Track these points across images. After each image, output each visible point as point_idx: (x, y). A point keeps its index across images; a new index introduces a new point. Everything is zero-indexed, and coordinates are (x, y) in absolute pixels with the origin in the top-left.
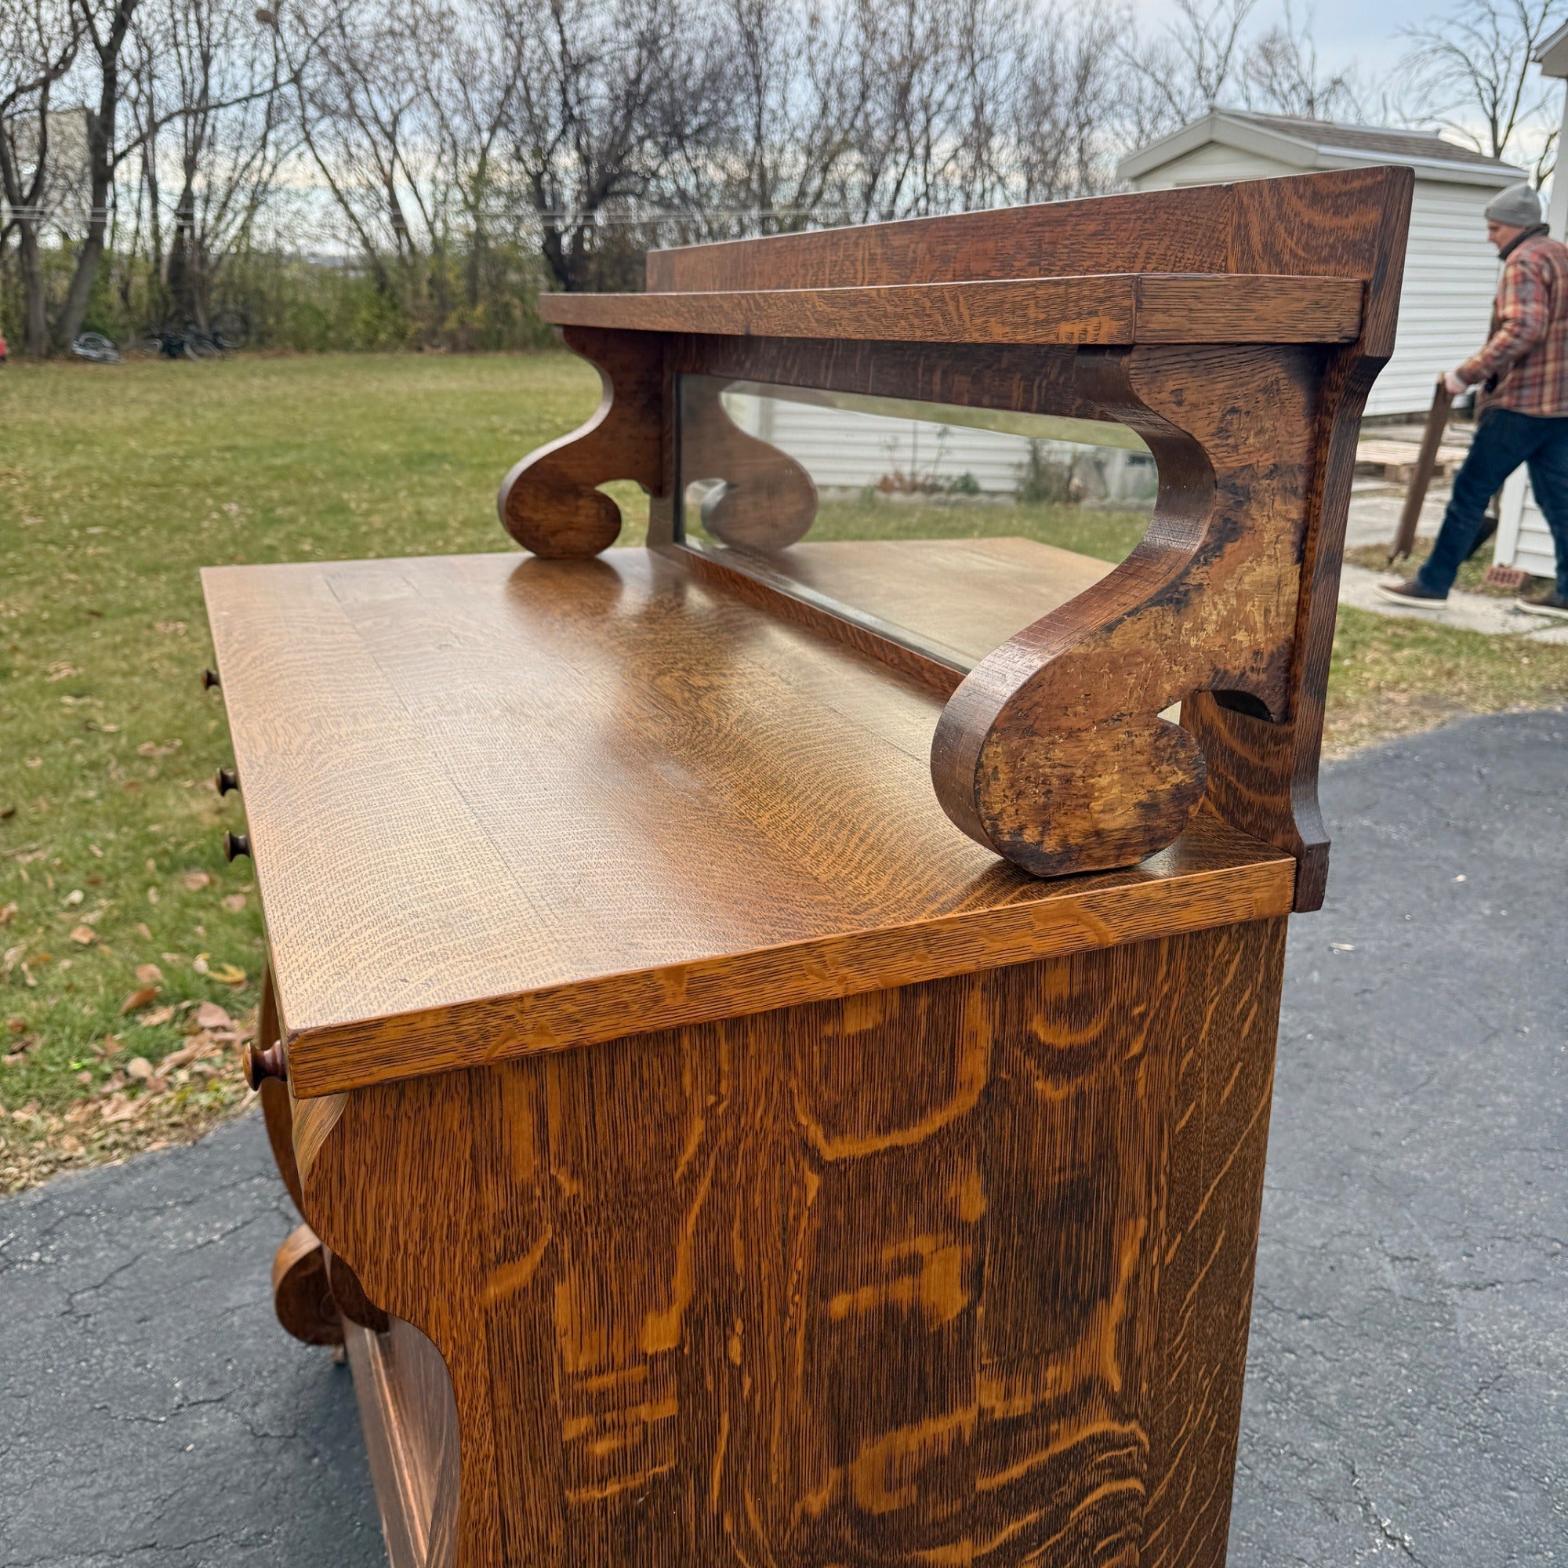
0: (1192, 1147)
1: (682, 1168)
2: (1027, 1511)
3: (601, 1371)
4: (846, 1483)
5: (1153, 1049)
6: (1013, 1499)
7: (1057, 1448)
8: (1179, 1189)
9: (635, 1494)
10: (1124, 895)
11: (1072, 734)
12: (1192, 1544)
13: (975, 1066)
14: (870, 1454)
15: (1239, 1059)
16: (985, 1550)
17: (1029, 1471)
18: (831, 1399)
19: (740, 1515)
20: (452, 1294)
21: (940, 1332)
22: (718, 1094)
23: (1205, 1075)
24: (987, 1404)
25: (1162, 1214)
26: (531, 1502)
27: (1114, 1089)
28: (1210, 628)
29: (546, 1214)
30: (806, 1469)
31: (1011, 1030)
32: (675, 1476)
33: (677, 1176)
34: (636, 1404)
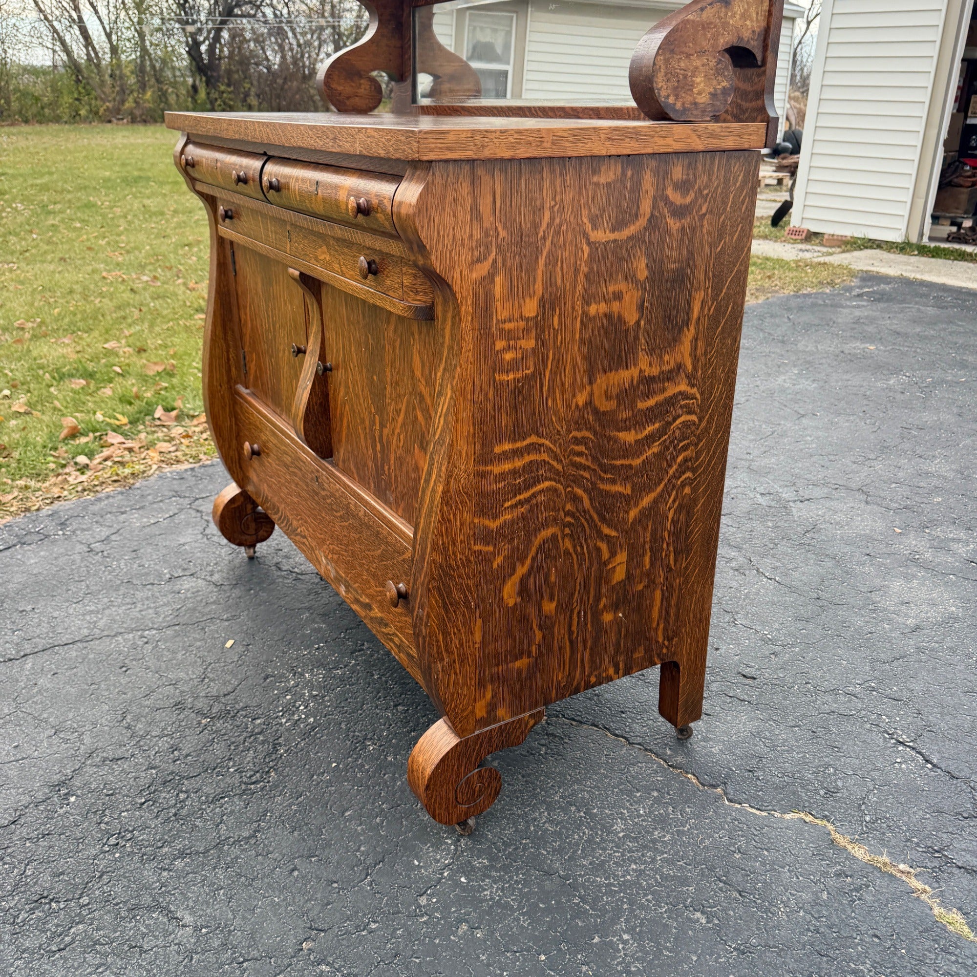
0: (722, 260)
1: (541, 234)
2: (655, 422)
3: (509, 321)
4: (591, 394)
5: (710, 211)
6: (651, 415)
7: (668, 394)
8: (716, 280)
9: (519, 381)
10: (706, 128)
11: (688, 56)
12: (714, 453)
13: (646, 206)
14: (600, 380)
15: (740, 223)
16: (640, 437)
17: (657, 404)
18: (588, 353)
19: (554, 400)
20: (461, 271)
21: (628, 330)
22: (555, 201)
23: (728, 227)
24: (642, 368)
25: (710, 291)
26: (483, 377)
27: (695, 227)
28: (738, 17)
29: (494, 244)
30: (578, 383)
31: (660, 193)
32: (532, 374)
33: (539, 237)
34: (520, 339)
